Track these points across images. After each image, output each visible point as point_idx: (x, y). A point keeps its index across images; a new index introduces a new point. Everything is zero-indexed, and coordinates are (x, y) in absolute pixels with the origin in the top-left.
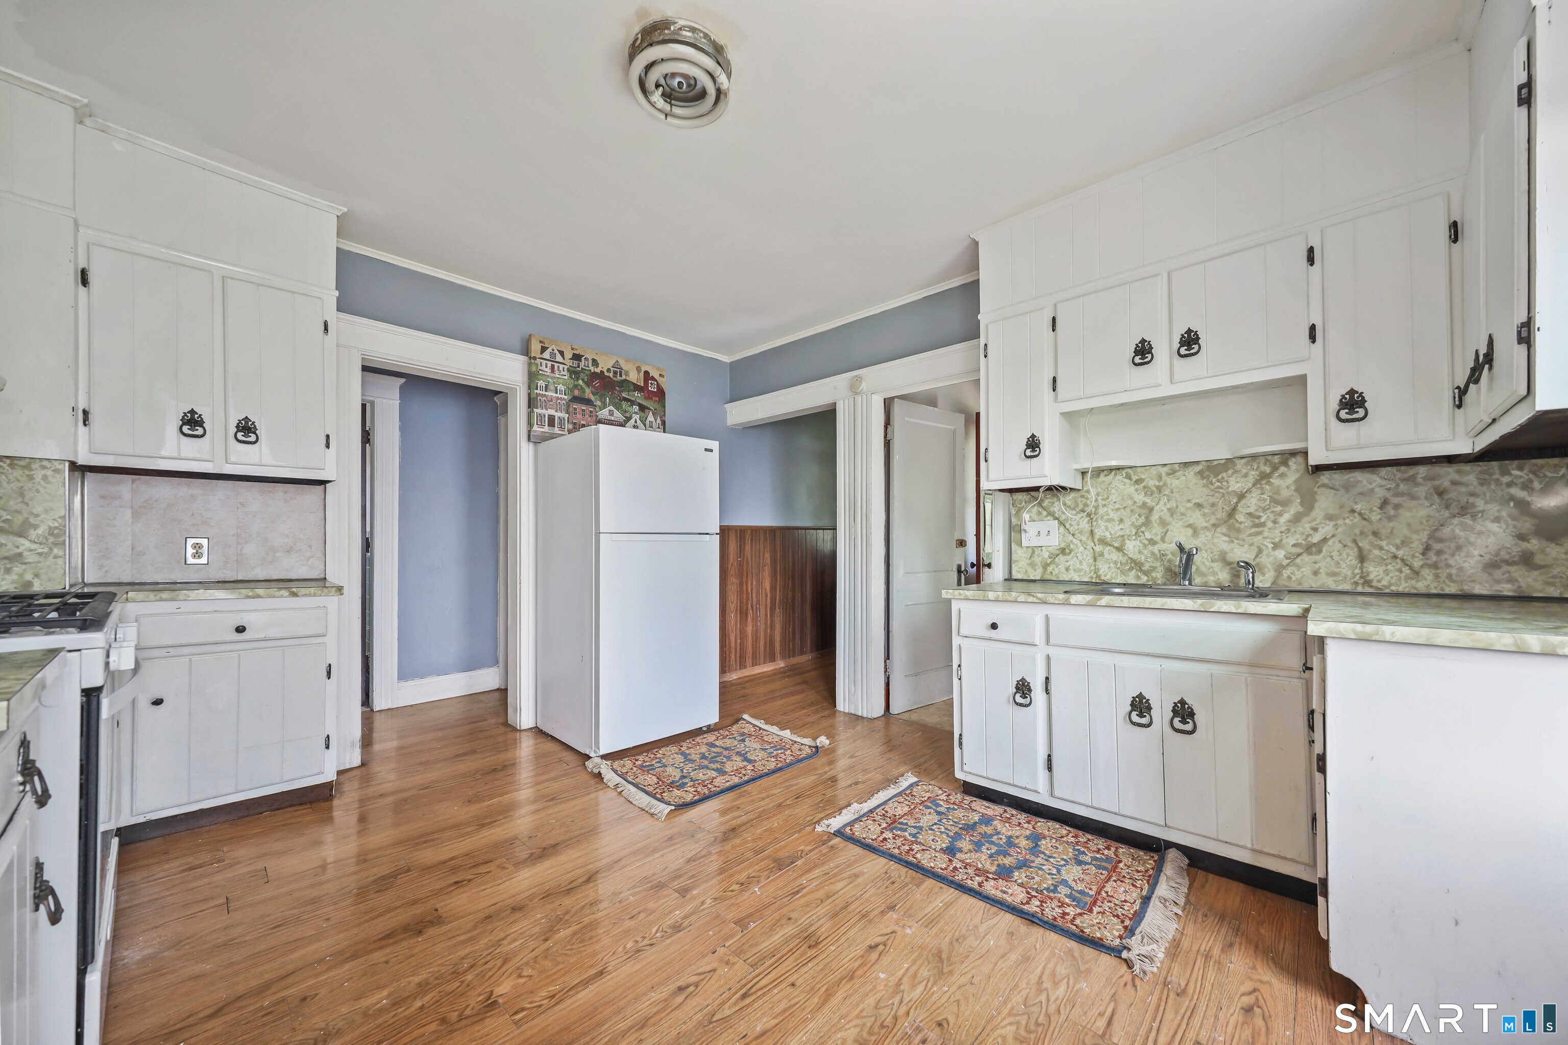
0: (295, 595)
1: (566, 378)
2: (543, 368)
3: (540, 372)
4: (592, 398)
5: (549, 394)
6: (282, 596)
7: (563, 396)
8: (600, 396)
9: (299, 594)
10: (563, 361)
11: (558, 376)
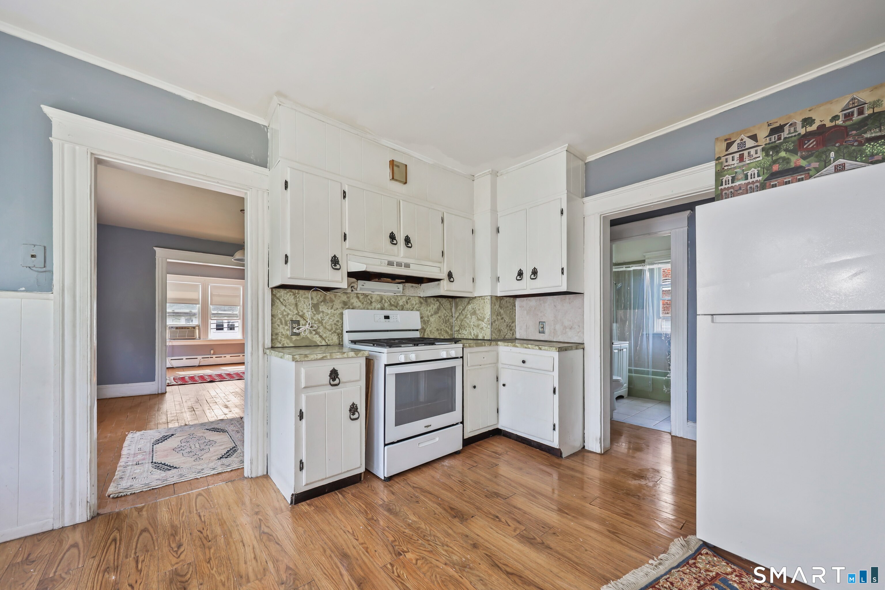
0: (540, 349)
1: (761, 158)
2: (730, 162)
3: (726, 168)
4: (803, 163)
5: (737, 183)
6: (536, 349)
7: (757, 178)
8: (816, 157)
9: (542, 349)
10: (756, 144)
11: (749, 162)
